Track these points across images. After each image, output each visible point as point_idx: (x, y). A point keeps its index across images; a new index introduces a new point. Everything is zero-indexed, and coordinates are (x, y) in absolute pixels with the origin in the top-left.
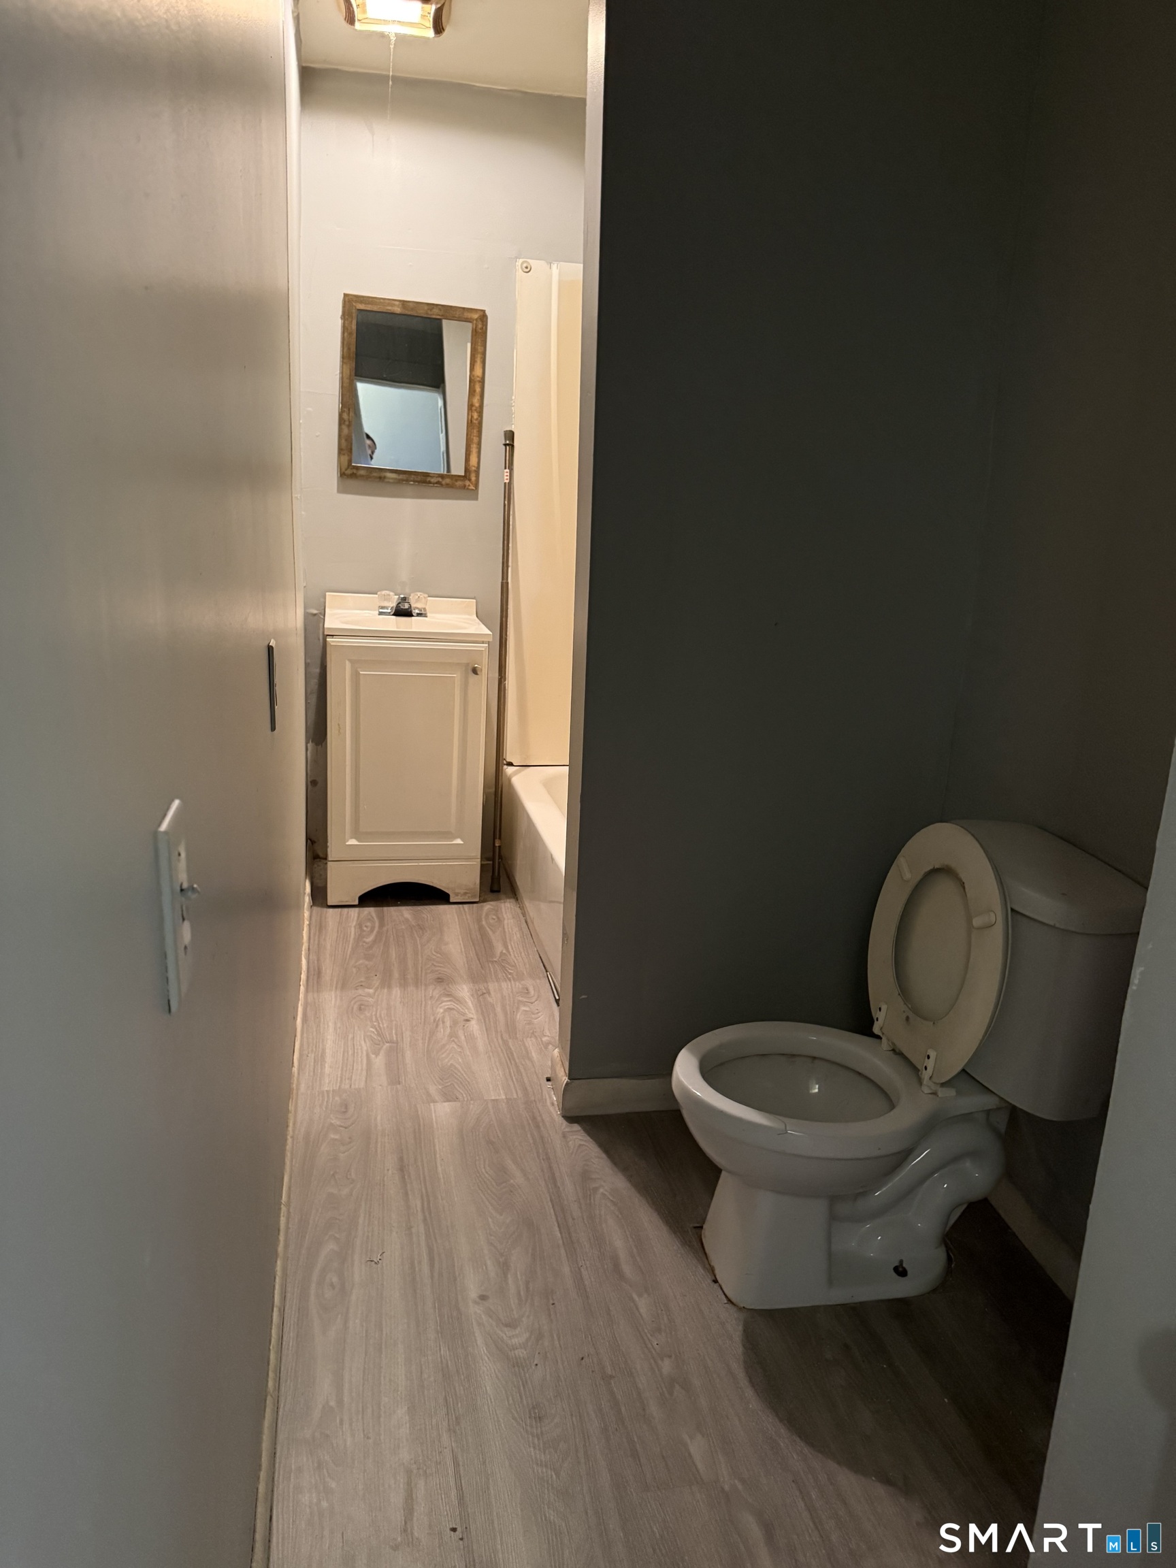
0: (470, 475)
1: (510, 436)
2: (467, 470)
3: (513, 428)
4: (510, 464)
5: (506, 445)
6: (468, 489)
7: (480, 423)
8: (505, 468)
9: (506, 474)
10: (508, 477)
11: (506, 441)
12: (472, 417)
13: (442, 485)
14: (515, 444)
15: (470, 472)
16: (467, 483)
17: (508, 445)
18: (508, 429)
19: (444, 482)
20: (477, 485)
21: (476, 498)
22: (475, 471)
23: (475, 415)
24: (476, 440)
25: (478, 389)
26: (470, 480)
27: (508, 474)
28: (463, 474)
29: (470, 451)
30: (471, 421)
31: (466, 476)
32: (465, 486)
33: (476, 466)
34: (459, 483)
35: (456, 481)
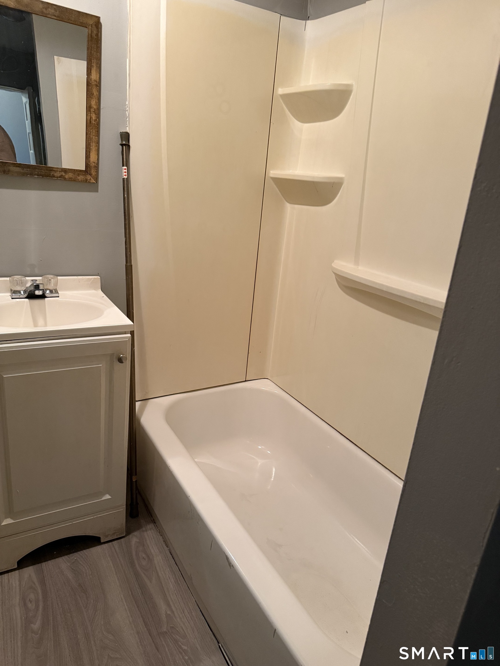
0: (90, 170)
1: (125, 137)
2: (87, 165)
3: (127, 130)
4: (126, 162)
5: (122, 145)
6: (89, 182)
7: (98, 124)
8: (123, 166)
9: (124, 171)
10: (126, 174)
11: (122, 140)
12: (91, 118)
13: (65, 179)
14: (131, 144)
15: (90, 167)
16: (89, 177)
17: (125, 145)
18: (124, 131)
19: (67, 177)
20: (97, 179)
21: (97, 191)
22: (95, 167)
23: (94, 117)
24: (94, 138)
25: (95, 93)
26: (91, 175)
27: (126, 171)
28: (83, 168)
29: (90, 149)
30: (90, 121)
31: (87, 171)
32: (87, 180)
33: (96, 162)
34: (81, 178)
35: (78, 175)
